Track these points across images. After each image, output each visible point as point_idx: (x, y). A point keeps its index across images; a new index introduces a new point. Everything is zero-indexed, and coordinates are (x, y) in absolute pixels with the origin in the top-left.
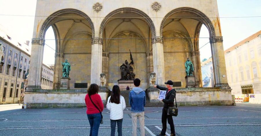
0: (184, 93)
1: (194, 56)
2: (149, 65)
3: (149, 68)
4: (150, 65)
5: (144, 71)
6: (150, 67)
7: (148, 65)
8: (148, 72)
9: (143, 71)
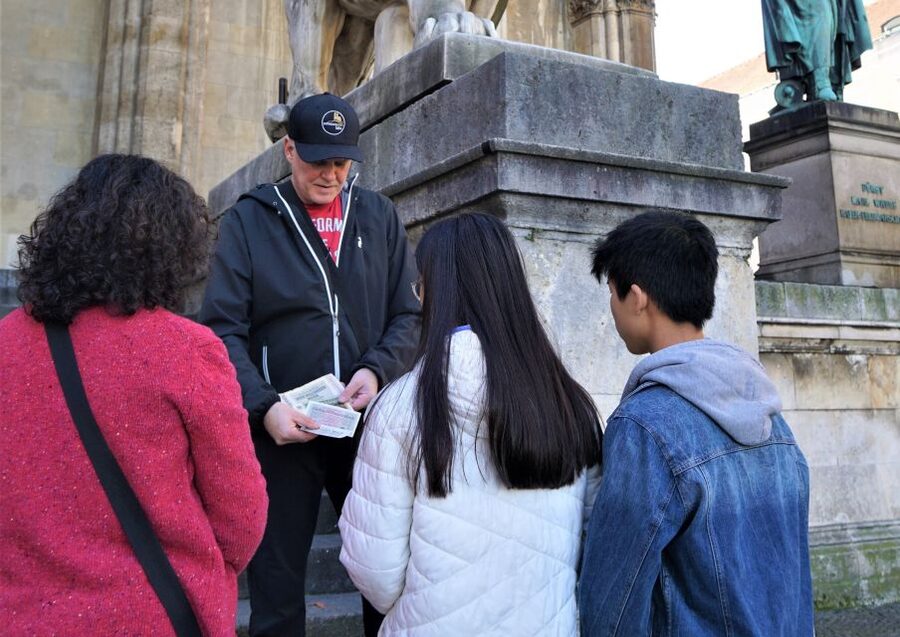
0: (829, 377)
1: (613, 18)
2: (135, 18)
3: (132, 49)
4: (145, 22)
5: (64, 98)
6: (142, 38)
7: (117, 21)
8: (112, 94)
9: (46, 85)
